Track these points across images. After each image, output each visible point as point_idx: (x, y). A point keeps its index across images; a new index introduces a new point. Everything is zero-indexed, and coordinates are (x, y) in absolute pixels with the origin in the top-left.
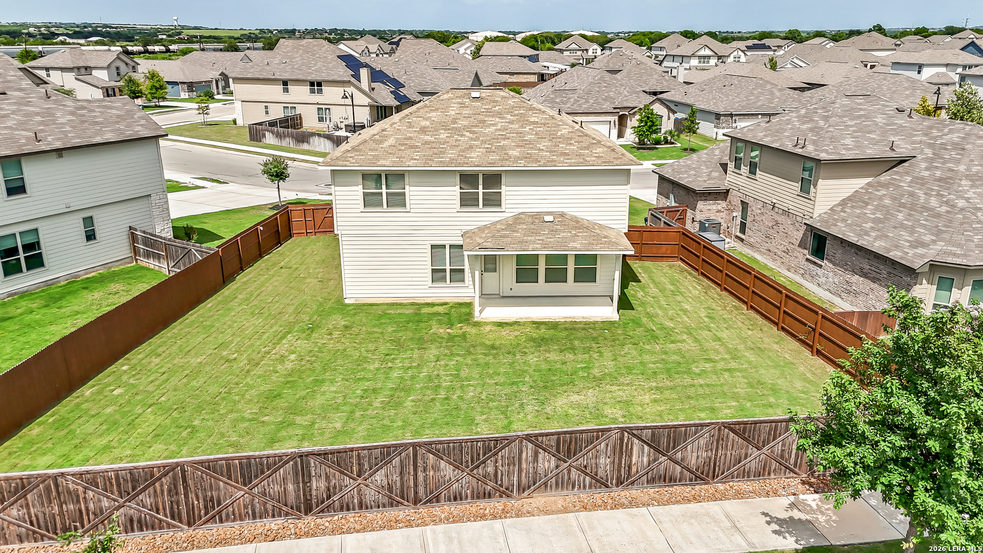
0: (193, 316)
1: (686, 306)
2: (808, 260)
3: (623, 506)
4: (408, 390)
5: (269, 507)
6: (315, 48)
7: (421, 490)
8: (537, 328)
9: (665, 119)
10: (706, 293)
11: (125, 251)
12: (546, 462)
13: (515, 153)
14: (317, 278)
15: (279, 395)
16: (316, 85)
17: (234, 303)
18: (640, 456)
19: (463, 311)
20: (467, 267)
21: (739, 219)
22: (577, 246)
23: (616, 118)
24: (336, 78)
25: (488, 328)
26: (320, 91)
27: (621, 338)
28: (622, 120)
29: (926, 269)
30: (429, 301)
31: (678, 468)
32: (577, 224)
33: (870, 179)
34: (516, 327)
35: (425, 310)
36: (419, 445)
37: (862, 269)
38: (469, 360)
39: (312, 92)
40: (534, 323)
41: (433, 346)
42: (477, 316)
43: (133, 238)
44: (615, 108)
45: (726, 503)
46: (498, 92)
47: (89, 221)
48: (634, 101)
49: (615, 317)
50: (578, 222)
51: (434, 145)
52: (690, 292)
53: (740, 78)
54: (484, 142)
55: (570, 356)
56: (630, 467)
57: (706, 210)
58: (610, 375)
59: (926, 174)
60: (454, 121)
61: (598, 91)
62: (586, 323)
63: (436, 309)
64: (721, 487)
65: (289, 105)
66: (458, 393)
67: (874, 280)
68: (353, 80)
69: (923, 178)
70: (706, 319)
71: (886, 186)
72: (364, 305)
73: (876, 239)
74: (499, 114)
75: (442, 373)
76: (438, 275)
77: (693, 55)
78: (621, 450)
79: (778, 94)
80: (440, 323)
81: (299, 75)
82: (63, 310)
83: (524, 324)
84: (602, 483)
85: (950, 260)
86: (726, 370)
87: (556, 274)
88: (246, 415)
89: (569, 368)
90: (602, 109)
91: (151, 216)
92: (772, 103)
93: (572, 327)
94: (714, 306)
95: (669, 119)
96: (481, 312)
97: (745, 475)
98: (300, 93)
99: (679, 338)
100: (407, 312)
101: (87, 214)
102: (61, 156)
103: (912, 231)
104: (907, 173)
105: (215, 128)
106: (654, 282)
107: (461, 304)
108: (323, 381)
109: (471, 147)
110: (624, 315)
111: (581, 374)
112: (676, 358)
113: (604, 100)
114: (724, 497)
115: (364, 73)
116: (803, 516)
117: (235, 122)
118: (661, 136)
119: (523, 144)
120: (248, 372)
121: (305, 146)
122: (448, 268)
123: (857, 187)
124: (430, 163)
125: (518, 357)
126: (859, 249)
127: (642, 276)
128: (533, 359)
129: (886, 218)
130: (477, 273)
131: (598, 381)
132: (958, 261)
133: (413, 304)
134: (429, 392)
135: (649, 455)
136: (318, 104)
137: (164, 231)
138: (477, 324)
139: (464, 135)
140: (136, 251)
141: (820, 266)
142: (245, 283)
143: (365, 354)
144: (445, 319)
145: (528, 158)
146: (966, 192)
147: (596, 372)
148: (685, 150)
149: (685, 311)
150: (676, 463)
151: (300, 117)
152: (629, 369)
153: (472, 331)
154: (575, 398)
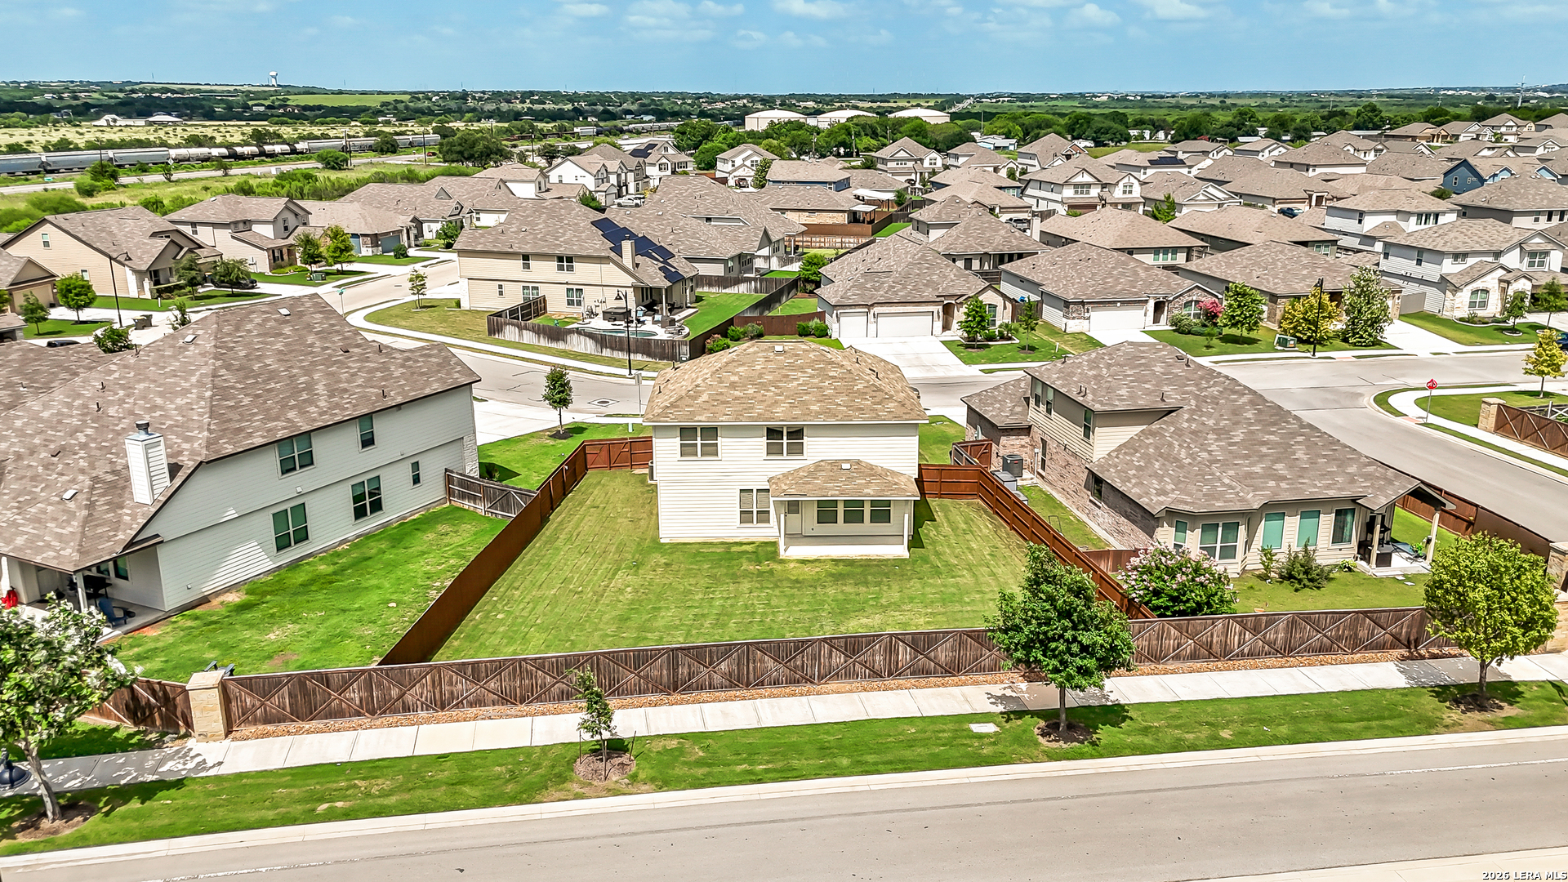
0: (529, 553)
1: (974, 546)
2: (1091, 501)
3: (892, 689)
4: (730, 615)
5: (650, 686)
6: (563, 212)
7: (751, 676)
8: (836, 565)
9: (1000, 309)
10: (996, 532)
11: (439, 492)
12: (838, 659)
13: (814, 408)
14: (627, 517)
15: (628, 619)
16: (566, 261)
17: (559, 543)
18: (904, 654)
19: (767, 551)
20: (772, 509)
21: (1040, 456)
22: (870, 492)
23: (940, 308)
24: (591, 252)
25: (792, 565)
26: (570, 269)
27: (909, 573)
28: (948, 310)
29: (1163, 514)
30: (737, 540)
31: (933, 664)
32: (872, 472)
33: (1144, 427)
34: (817, 564)
35: (734, 549)
36: (751, 644)
37: (1126, 512)
38: (777, 592)
39: (561, 268)
40: (833, 560)
41: (745, 581)
42: (783, 555)
43: (449, 480)
44: (938, 296)
45: (964, 688)
46: (799, 345)
47: (416, 466)
48: (963, 286)
49: (906, 555)
50: (872, 469)
51: (743, 401)
52: (981, 531)
53: (1101, 250)
54: (787, 397)
55: (863, 589)
56: (897, 663)
57: (1009, 445)
58: (894, 603)
59: (1185, 425)
60: (760, 376)
61: (918, 274)
62: (880, 560)
63: (744, 548)
64: (963, 678)
65: (531, 285)
66: (771, 617)
67: (1134, 522)
68: (612, 254)
69: (1181, 430)
70: (988, 557)
71: (1153, 434)
72: (678, 544)
73: (1135, 485)
74: (801, 369)
75: (756, 602)
76: (746, 516)
77: (1067, 183)
78: (891, 650)
79: (1143, 275)
80: (749, 560)
81: (543, 247)
82: (411, 551)
83: (825, 561)
84: (877, 674)
85: (1182, 507)
86: (991, 600)
87: (854, 513)
88: (609, 632)
89: (861, 598)
90: (922, 297)
91: (463, 458)
92: (1135, 287)
93: (867, 564)
94: (999, 544)
95: (1005, 308)
96: (785, 550)
97: (981, 670)
98: (544, 270)
99: (960, 573)
100: (718, 551)
101: (414, 460)
102: (400, 409)
103: (1161, 480)
104: (1172, 423)
105: (435, 313)
106: (948, 520)
107: (766, 543)
108: (660, 608)
109: (776, 402)
110: (914, 553)
111: (871, 603)
112: (953, 590)
113: (925, 285)
114: (965, 684)
115: (627, 246)
116: (1014, 695)
117: (458, 305)
118: (995, 330)
119: (824, 398)
120: (597, 601)
121: (561, 346)
122: (755, 510)
123: (1133, 434)
124: (741, 417)
125: (819, 589)
126: (1123, 495)
127: (939, 516)
128: (831, 591)
129: (1146, 466)
130: (782, 516)
131: (885, 608)
132: (1187, 508)
133: (722, 543)
134: (746, 616)
135: (910, 654)
136: (567, 283)
137: (472, 470)
138: (782, 562)
139: (770, 390)
140: (450, 492)
141: (1099, 507)
142: (561, 523)
143: (689, 587)
144: (754, 557)
145: (827, 413)
146: (1210, 445)
147: (884, 601)
148: (1023, 348)
149: (971, 549)
150: (931, 660)
151: (544, 299)
152: (911, 600)
153: (778, 567)
154: (864, 621)
